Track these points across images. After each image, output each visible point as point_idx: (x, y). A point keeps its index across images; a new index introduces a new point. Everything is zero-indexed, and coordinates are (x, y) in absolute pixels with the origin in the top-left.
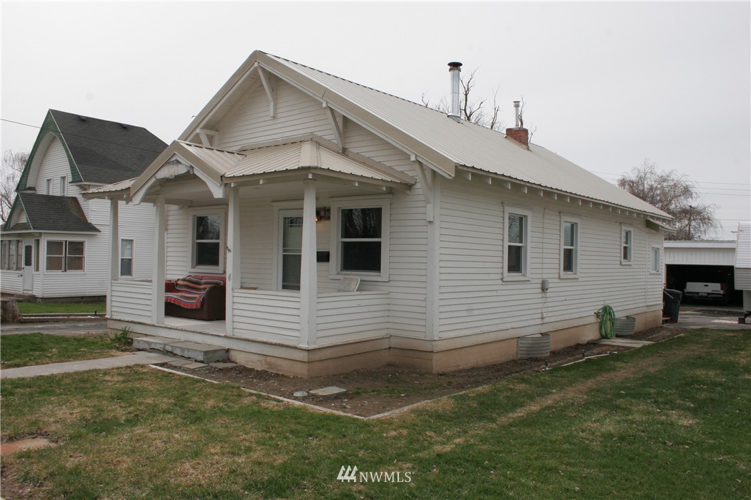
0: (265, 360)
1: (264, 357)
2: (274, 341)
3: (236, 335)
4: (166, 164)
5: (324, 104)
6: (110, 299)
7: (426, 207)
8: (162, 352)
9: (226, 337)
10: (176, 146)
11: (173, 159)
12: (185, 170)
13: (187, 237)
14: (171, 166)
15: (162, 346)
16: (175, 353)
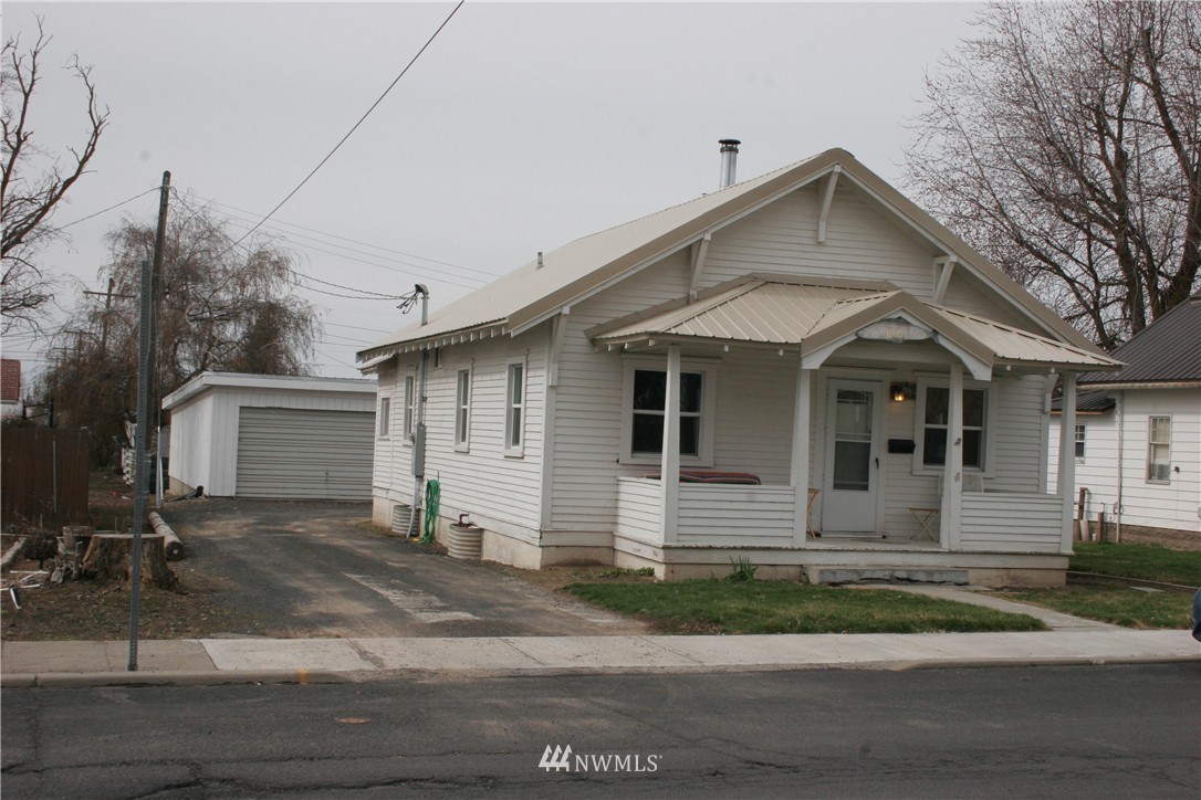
0: (1007, 575)
1: (1005, 571)
2: (1028, 551)
3: (966, 549)
4: (882, 321)
5: (954, 258)
6: (675, 514)
7: (1043, 397)
8: (888, 581)
9: (951, 553)
10: (904, 299)
11: (895, 316)
12: (923, 336)
13: (620, 405)
14: (894, 325)
15: (887, 573)
16: (915, 578)
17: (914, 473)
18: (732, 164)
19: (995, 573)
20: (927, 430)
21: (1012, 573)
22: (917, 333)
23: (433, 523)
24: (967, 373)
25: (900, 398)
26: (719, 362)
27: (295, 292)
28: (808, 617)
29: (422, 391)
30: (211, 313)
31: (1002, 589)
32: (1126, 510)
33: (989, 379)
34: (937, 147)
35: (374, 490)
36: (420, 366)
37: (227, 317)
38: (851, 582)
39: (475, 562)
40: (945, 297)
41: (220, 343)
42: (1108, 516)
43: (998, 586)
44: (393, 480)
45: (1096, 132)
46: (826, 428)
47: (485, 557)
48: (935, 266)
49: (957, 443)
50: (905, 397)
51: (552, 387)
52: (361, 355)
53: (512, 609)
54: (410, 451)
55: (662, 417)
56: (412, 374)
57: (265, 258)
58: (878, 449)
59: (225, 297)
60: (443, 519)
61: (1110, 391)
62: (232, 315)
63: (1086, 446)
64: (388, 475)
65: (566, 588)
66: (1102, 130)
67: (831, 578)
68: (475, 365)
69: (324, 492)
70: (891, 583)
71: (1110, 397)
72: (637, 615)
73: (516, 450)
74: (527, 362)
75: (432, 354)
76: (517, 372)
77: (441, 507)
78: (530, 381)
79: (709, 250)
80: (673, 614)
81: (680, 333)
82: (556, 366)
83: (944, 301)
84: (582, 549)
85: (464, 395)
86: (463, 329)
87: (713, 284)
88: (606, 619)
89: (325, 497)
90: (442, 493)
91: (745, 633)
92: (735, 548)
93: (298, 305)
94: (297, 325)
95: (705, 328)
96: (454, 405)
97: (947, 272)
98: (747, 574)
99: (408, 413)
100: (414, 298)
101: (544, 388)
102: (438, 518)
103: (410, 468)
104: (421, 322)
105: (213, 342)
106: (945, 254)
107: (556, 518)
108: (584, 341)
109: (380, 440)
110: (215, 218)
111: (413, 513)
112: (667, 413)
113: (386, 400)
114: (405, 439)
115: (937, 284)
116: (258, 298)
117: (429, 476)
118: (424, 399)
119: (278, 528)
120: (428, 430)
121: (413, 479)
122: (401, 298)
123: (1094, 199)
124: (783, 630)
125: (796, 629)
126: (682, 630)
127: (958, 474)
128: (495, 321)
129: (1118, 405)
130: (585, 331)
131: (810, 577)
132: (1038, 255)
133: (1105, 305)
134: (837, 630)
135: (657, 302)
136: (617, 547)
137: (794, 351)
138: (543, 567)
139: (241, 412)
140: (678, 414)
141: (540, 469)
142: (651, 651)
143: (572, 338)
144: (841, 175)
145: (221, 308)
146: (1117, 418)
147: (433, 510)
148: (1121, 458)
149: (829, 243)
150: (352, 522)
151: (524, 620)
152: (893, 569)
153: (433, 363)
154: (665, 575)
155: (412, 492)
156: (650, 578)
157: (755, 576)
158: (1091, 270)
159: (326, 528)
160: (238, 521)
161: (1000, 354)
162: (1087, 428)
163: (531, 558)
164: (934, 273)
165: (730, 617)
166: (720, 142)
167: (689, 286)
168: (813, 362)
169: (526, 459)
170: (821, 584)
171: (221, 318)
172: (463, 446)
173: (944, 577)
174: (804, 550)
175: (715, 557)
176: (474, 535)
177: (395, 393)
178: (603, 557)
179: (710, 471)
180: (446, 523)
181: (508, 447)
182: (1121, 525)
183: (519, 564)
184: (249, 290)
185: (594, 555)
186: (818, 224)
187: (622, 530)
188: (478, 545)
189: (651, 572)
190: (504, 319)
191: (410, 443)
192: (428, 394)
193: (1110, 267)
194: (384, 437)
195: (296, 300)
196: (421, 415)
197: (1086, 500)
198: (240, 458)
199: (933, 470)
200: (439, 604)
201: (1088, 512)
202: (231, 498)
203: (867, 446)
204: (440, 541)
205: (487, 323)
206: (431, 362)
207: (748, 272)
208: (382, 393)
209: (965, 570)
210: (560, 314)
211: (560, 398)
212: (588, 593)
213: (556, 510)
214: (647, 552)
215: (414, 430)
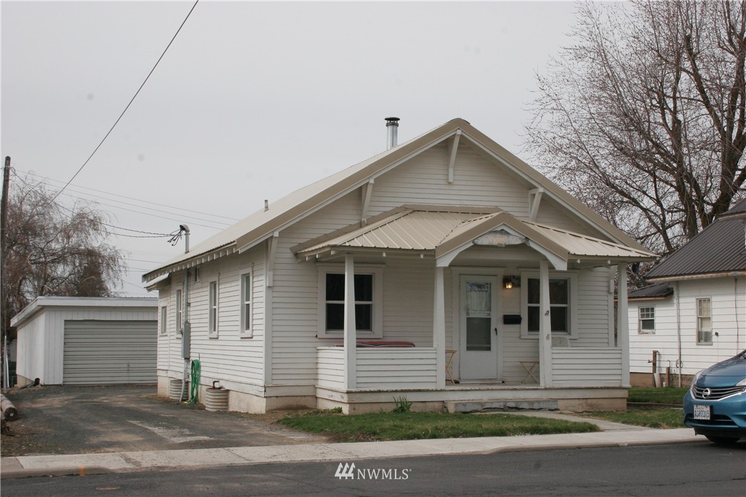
0: (586, 403)
1: (584, 401)
2: (599, 386)
3: (556, 386)
4: (490, 232)
5: (541, 190)
6: (354, 369)
7: (609, 282)
8: (502, 409)
9: (546, 389)
10: (505, 217)
11: (499, 229)
12: (519, 242)
13: (317, 298)
14: (498, 235)
15: (501, 404)
16: (521, 407)
17: (522, 337)
18: (394, 134)
19: (577, 402)
20: (529, 308)
21: (589, 401)
22: (515, 240)
23: (197, 389)
24: (551, 267)
25: (510, 287)
26: (383, 266)
27: (106, 242)
28: (436, 428)
29: (187, 299)
30: (45, 258)
31: (582, 413)
32: (685, 365)
33: (566, 270)
34: (548, 123)
35: (158, 372)
36: (186, 282)
37: (57, 260)
38: (477, 411)
39: (224, 411)
40: (537, 217)
41: (53, 279)
42: (673, 369)
43: (580, 411)
44: (171, 364)
45: (659, 107)
46: (460, 308)
47: (231, 409)
48: (529, 196)
49: (547, 314)
50: (514, 286)
51: (269, 287)
52: (146, 277)
53: (239, 434)
54: (180, 341)
55: (343, 305)
56: (180, 288)
57: (84, 218)
58: (496, 323)
59: (56, 246)
60: (203, 387)
61: (669, 282)
62: (60, 258)
63: (655, 322)
64: (166, 360)
65: (278, 421)
66: (663, 107)
67: (463, 409)
68: (220, 277)
69: (127, 378)
70: (505, 411)
71: (669, 287)
72: (322, 432)
73: (248, 333)
74: (253, 271)
75: (193, 273)
76: (246, 278)
77: (202, 378)
78: (255, 284)
79: (373, 191)
80: (345, 431)
81: (352, 245)
82: (271, 273)
83: (537, 219)
84: (294, 398)
85: (214, 299)
86: (209, 251)
87: (378, 214)
88: (302, 436)
89: (127, 382)
90: (202, 369)
91: (393, 440)
92: (396, 391)
93: (109, 250)
94: (108, 265)
95: (370, 242)
96: (208, 307)
97: (537, 199)
98: (405, 408)
99: (179, 315)
100: (179, 235)
101: (264, 288)
102: (200, 386)
103: (180, 353)
104: (184, 251)
105: (47, 278)
106: (536, 188)
107: (275, 377)
108: (290, 255)
109: (161, 336)
110: (48, 191)
111: (183, 384)
112: (346, 302)
113: (164, 308)
114: (177, 333)
115: (531, 208)
116: (80, 245)
117: (193, 357)
118: (188, 305)
119: (90, 400)
120: (192, 326)
121: (183, 361)
122: (171, 235)
123: (659, 153)
124: (418, 437)
125: (428, 436)
126: (350, 440)
127: (548, 335)
128: (228, 244)
129: (675, 293)
130: (291, 249)
131: (449, 409)
132: (622, 193)
133: (670, 226)
134: (455, 436)
135: (340, 227)
136: (318, 396)
137: (431, 254)
138: (267, 411)
139: (65, 324)
140: (353, 303)
141: (263, 344)
142: (325, 451)
143: (282, 253)
144: (462, 136)
145: (53, 254)
146: (675, 301)
147: (196, 380)
148: (679, 329)
149: (456, 183)
150: (144, 396)
151: (244, 439)
152: (506, 401)
153: (194, 279)
154: (349, 411)
155: (182, 370)
156: (339, 414)
157: (411, 410)
158: (658, 202)
159: (124, 399)
160: (61, 398)
161: (572, 252)
162: (656, 309)
163: (259, 406)
164: (529, 201)
165: (384, 430)
166: (386, 119)
167: (361, 215)
168: (444, 262)
169: (254, 338)
170: (456, 412)
171: (53, 261)
172: (214, 334)
173: (542, 405)
174: (445, 390)
175: (383, 398)
176: (223, 394)
177: (170, 302)
178: (309, 402)
179: (380, 340)
180: (204, 388)
181: (243, 332)
182: (681, 375)
183: (252, 411)
184: (74, 240)
185: (302, 402)
186: (448, 170)
187: (321, 384)
188: (226, 401)
189: (340, 410)
190: (234, 241)
191: (180, 336)
192: (191, 301)
193: (672, 199)
194: (164, 334)
195: (106, 246)
196: (187, 315)
197: (657, 359)
198: (66, 357)
199: (533, 335)
200: (189, 433)
201: (659, 367)
202: (60, 385)
203: (489, 320)
204: (201, 402)
205: (224, 246)
206: (192, 278)
207: (401, 205)
208: (161, 304)
209: (556, 400)
210: (272, 237)
211: (275, 294)
212: (292, 422)
213: (275, 372)
214: (337, 397)
215: (183, 326)
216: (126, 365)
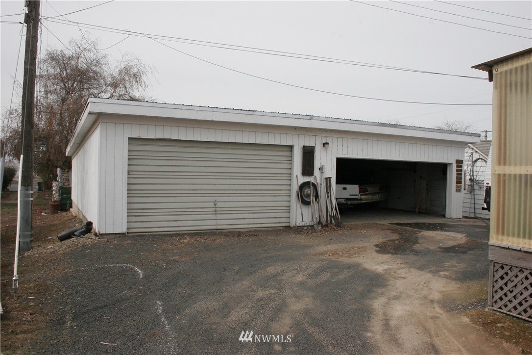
202: (124, 234)
216: (212, 205)
